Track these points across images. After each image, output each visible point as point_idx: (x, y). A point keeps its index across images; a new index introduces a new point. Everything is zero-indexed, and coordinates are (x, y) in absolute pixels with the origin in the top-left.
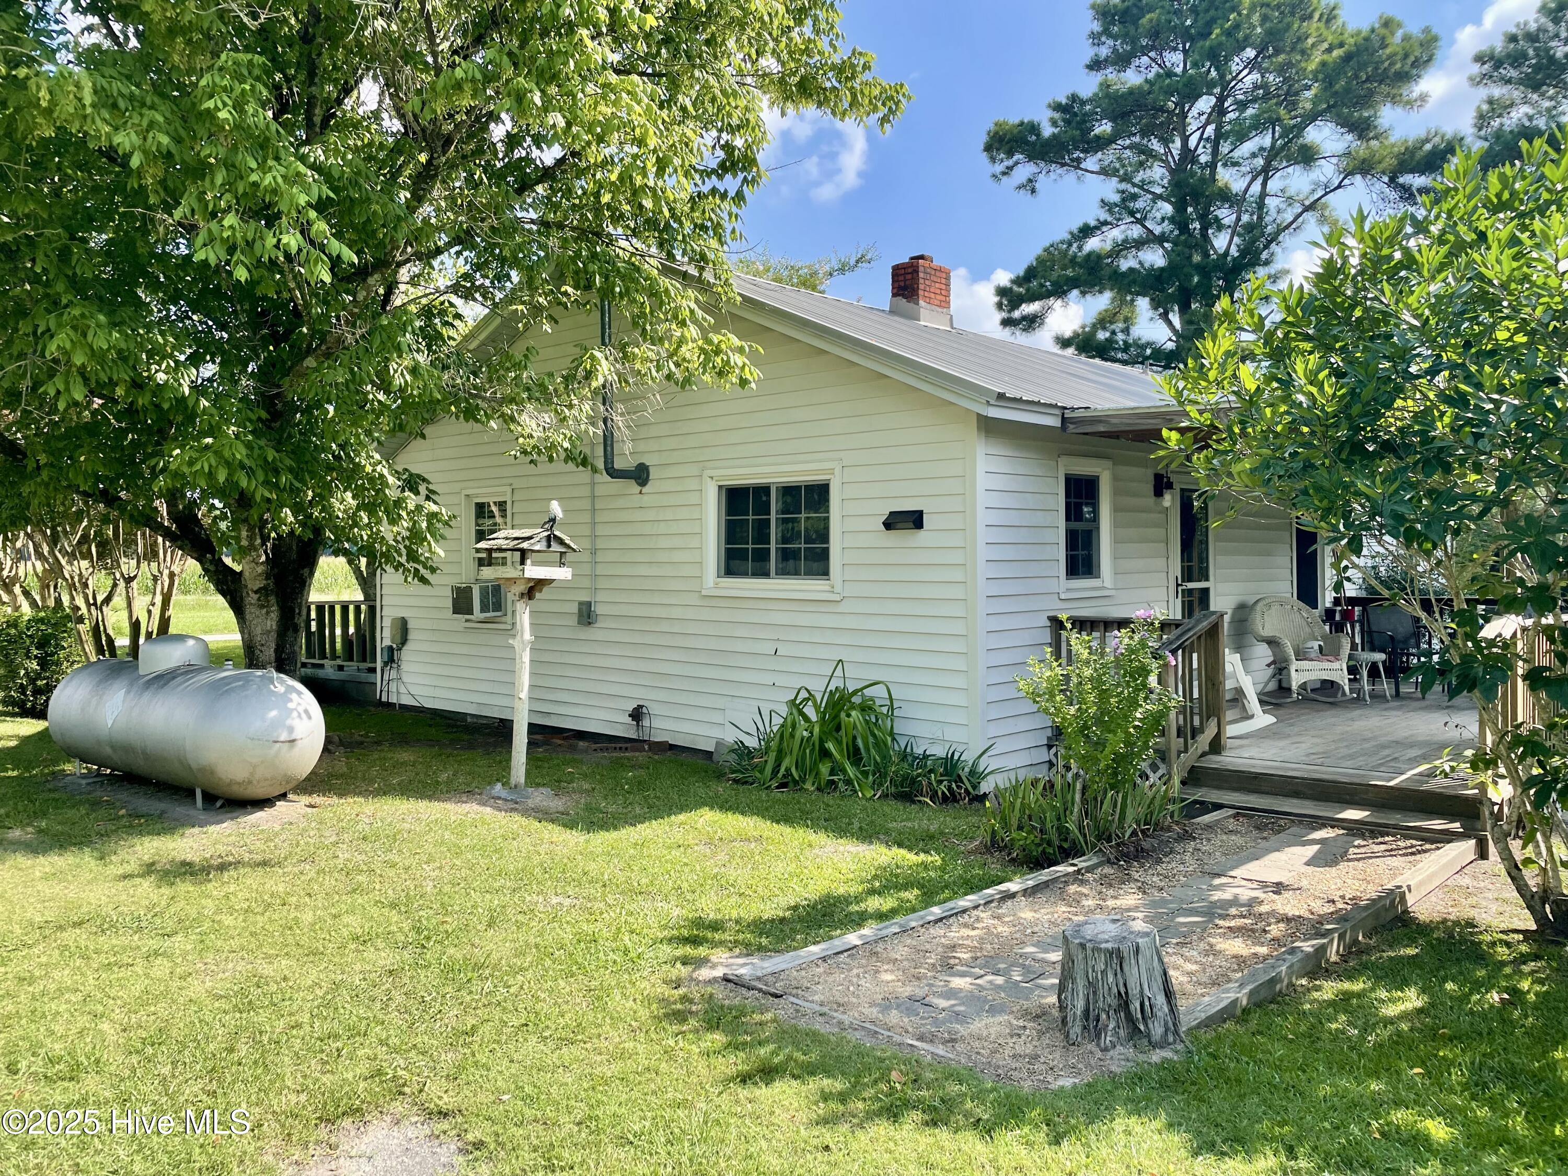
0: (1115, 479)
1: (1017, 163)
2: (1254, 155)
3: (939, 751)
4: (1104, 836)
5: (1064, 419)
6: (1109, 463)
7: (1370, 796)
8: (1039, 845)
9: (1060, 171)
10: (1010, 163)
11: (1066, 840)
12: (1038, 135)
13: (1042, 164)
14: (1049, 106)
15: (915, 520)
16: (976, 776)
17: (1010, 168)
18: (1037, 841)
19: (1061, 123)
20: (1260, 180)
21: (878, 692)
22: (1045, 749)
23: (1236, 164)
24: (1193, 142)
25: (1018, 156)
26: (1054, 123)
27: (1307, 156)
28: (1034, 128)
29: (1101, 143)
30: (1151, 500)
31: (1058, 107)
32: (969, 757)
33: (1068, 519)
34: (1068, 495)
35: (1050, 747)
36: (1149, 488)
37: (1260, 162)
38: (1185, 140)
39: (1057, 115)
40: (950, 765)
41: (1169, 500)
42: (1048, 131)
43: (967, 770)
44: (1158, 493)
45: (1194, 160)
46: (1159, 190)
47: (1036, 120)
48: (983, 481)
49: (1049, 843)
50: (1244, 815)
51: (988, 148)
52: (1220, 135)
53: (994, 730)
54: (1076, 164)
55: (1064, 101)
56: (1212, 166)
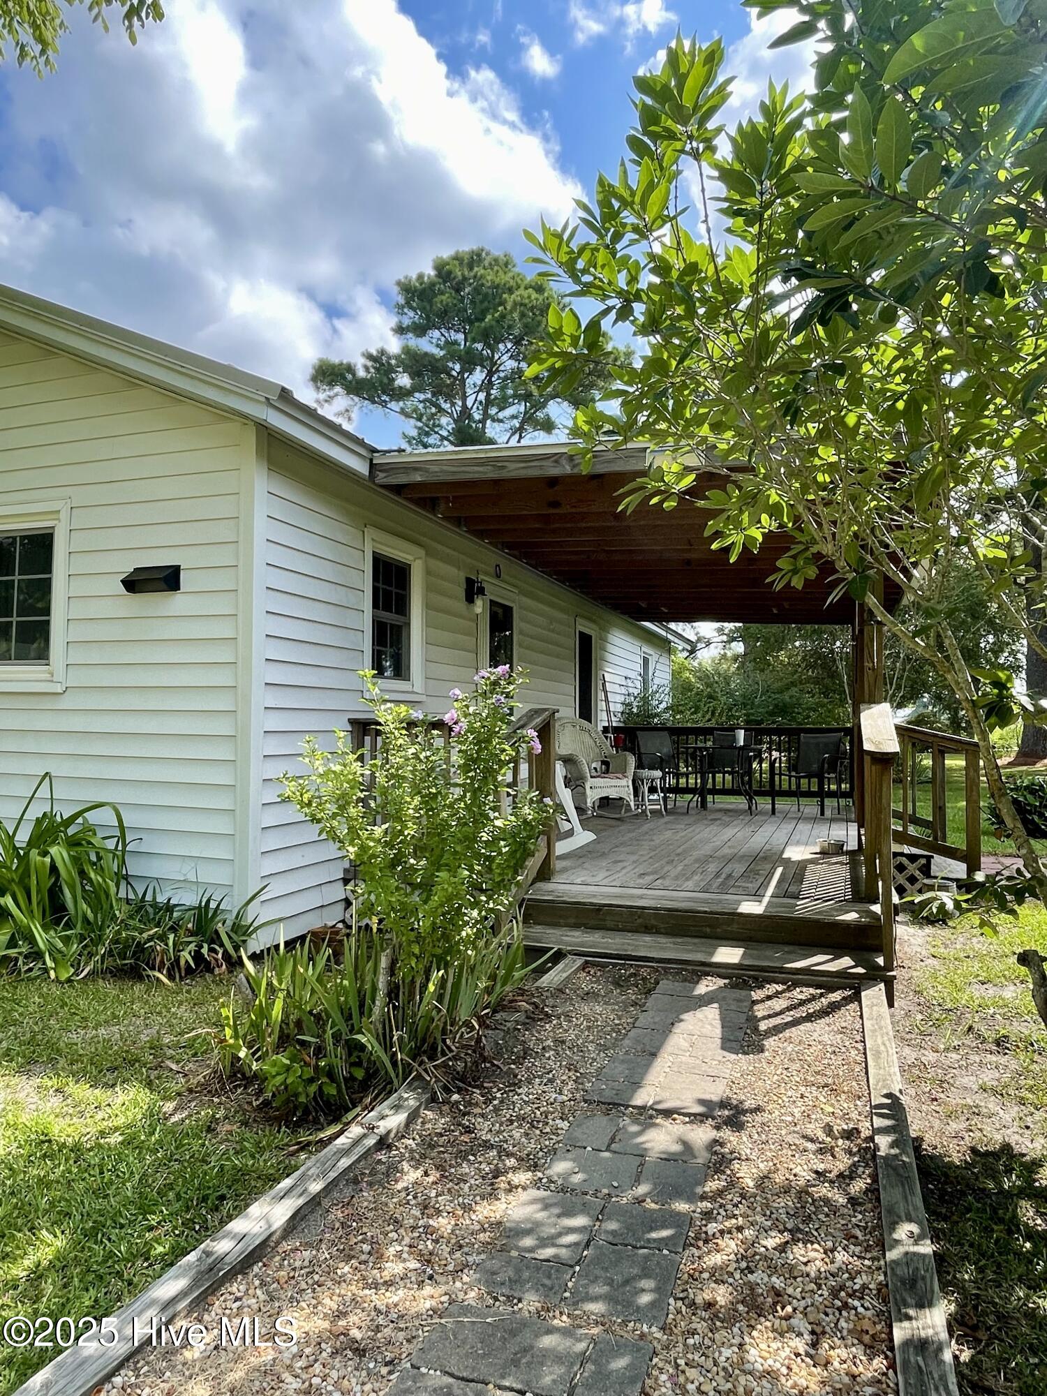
0: (428, 572)
1: (337, 395)
2: (514, 417)
3: (189, 899)
4: (425, 1047)
5: (372, 466)
6: (422, 552)
7: (735, 927)
8: (311, 1080)
9: (371, 407)
10: (331, 393)
11: (358, 1064)
12: (354, 375)
13: (356, 399)
14: (363, 355)
15: (168, 579)
16: (241, 931)
17: (331, 398)
18: (310, 1072)
19: (372, 370)
20: (517, 436)
21: (103, 817)
22: (341, 883)
23: (501, 421)
24: (469, 403)
25: (338, 389)
26: (367, 369)
27: (548, 426)
28: (350, 369)
29: (402, 394)
30: (461, 605)
31: (370, 357)
32: (231, 906)
33: (375, 605)
34: (376, 578)
35: (346, 881)
36: (461, 592)
37: (516, 423)
38: (464, 398)
39: (370, 364)
40: (204, 919)
41: (480, 606)
42: (361, 373)
43: (229, 923)
44: (470, 599)
45: (470, 417)
46: (445, 433)
47: (353, 362)
48: (261, 528)
49: (331, 1074)
50: (594, 964)
51: (314, 379)
52: (489, 402)
53: (270, 866)
54: (384, 404)
55: (375, 353)
56: (483, 421)
